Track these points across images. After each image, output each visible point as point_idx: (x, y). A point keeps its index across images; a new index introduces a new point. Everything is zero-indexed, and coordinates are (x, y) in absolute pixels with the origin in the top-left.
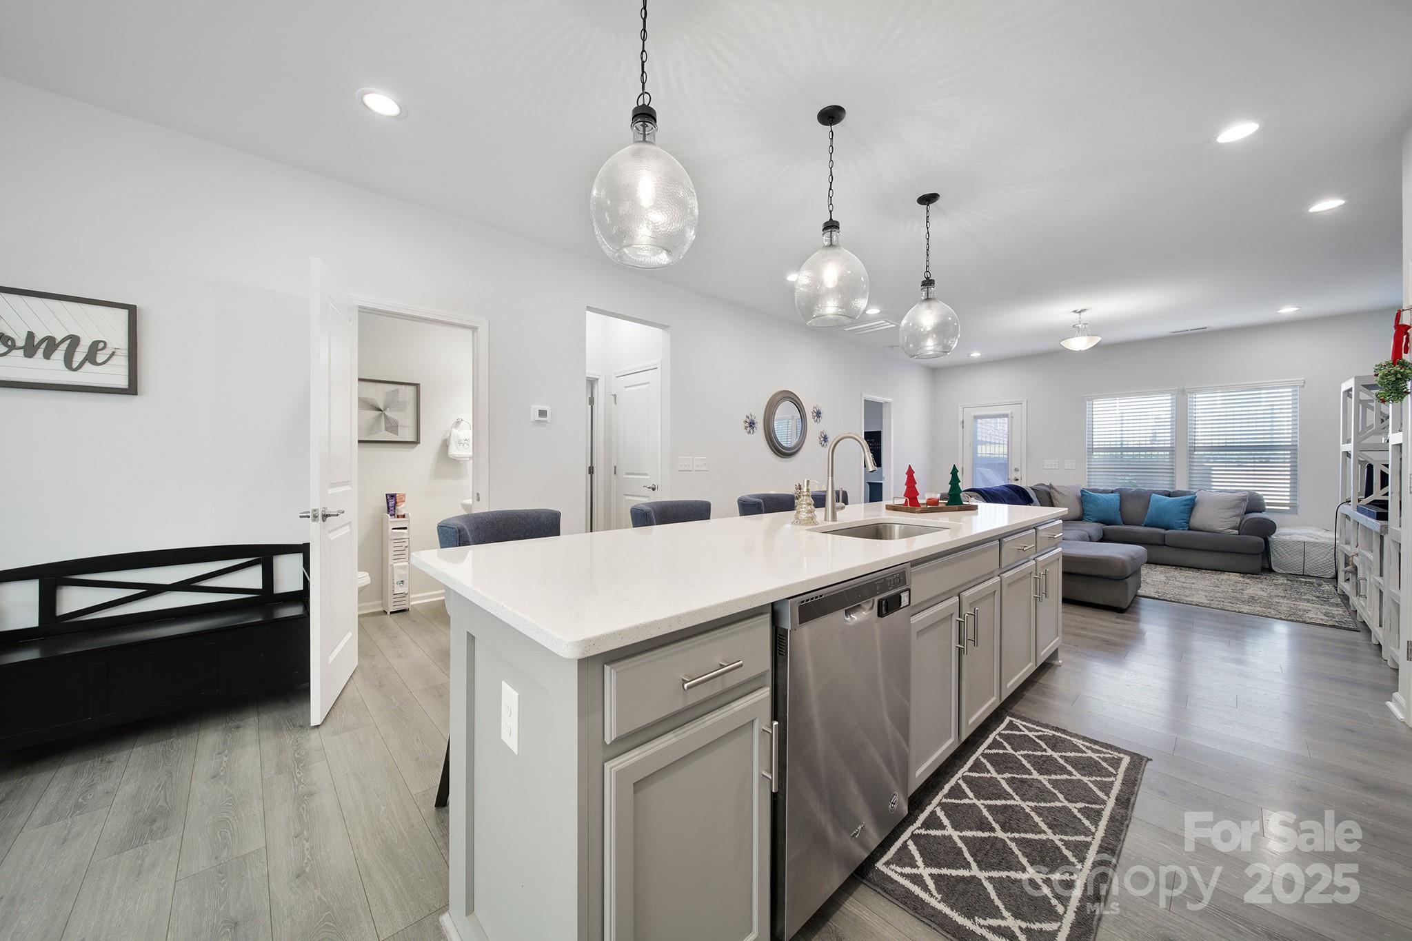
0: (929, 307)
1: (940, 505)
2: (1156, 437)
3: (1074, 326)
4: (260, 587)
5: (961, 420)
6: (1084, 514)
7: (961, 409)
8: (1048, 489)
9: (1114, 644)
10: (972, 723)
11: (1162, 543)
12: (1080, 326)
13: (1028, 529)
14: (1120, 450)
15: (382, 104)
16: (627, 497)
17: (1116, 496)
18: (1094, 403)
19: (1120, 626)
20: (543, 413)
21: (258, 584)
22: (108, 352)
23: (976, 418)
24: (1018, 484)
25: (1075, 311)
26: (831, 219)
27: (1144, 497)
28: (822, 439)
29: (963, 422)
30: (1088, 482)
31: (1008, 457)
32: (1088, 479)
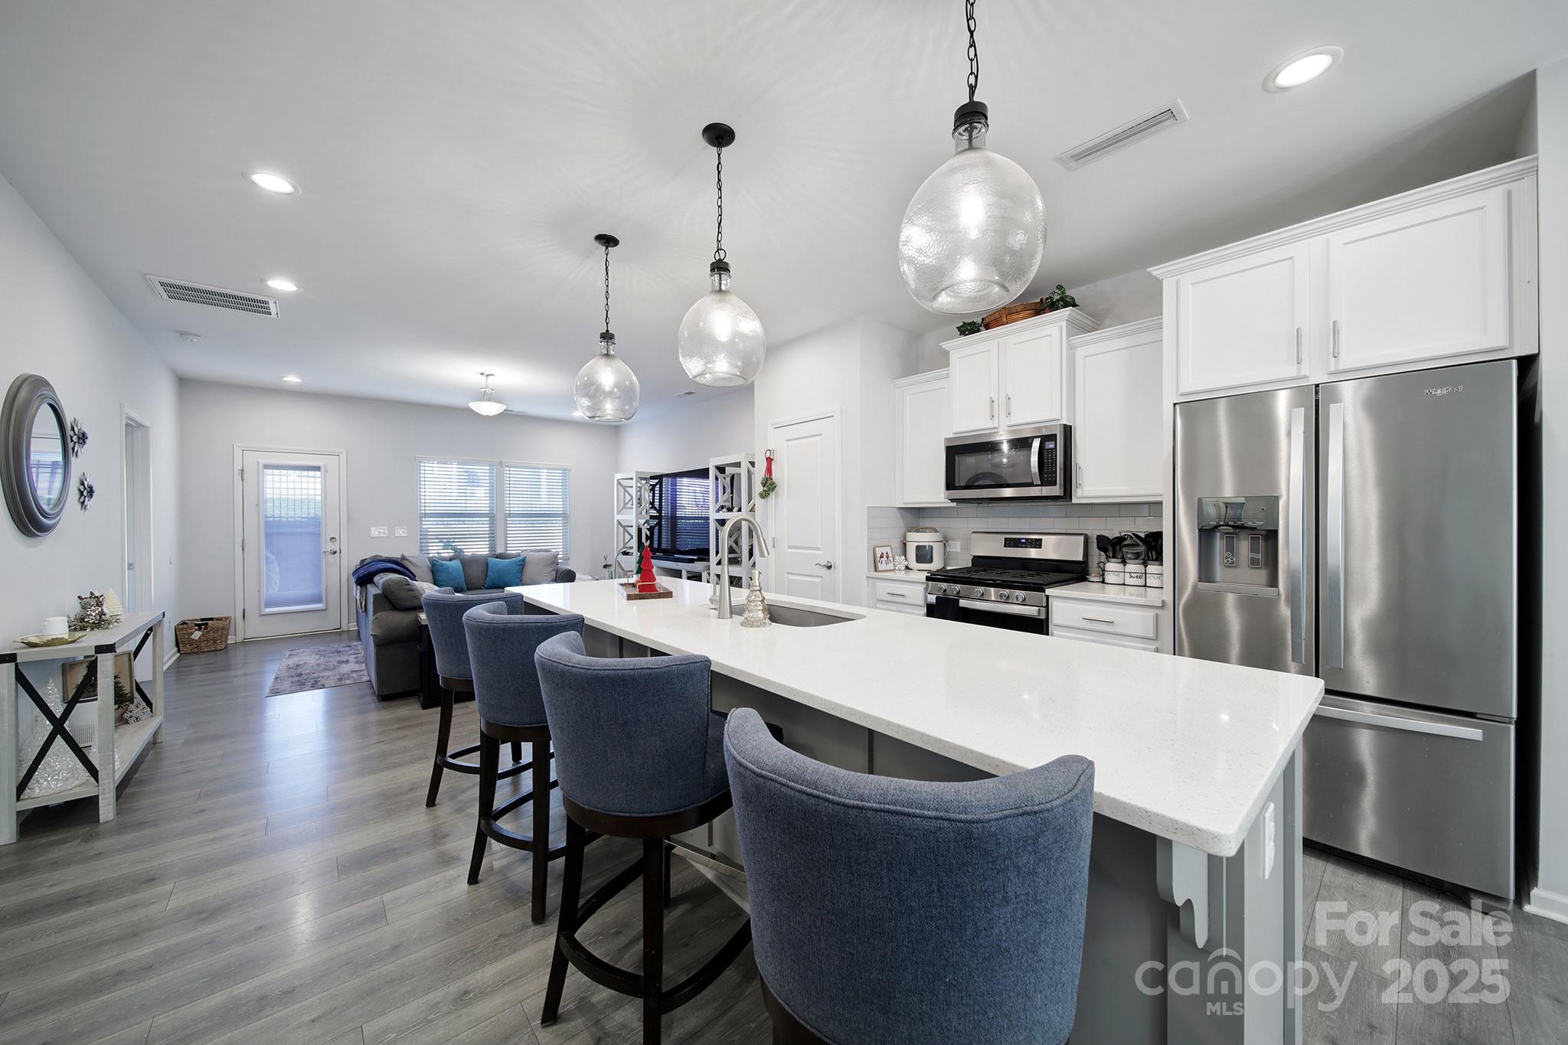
3: (480, 389)
5: (238, 466)
7: (238, 452)
12: (487, 390)
17: (457, 565)
18: (426, 465)
23: (262, 467)
25: (482, 374)
29: (242, 471)
30: (421, 550)
31: (319, 525)
32: (421, 546)
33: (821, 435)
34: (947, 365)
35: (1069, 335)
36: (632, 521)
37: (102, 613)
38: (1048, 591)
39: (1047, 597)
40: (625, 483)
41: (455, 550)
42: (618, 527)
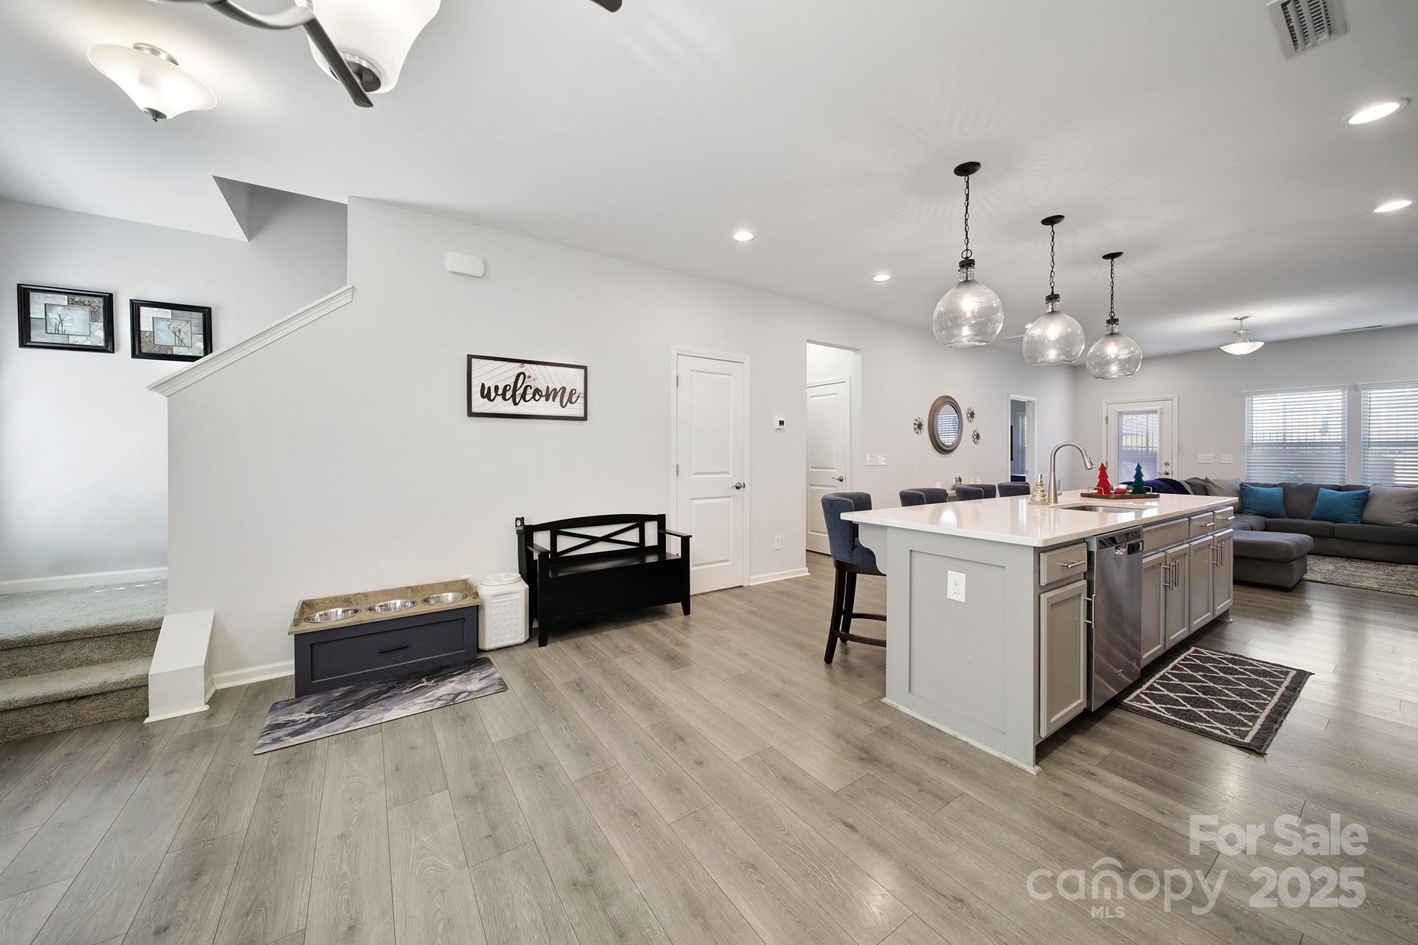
0: (1116, 341)
1: (1127, 494)
2: (1327, 425)
3: (1235, 332)
4: (638, 542)
5: (1104, 416)
6: (1243, 507)
7: (1104, 405)
8: (1204, 484)
9: (1282, 612)
10: (1173, 639)
11: (1332, 535)
12: (1241, 332)
13: (1206, 511)
14: (1283, 445)
15: (743, 236)
16: (813, 487)
17: (1279, 490)
18: (1254, 399)
19: (1287, 601)
20: (782, 423)
21: (637, 540)
22: (577, 395)
23: (1121, 414)
24: (1169, 477)
25: (1236, 319)
26: (1053, 293)
27: (1311, 491)
28: (975, 437)
29: (1107, 418)
31: (1158, 452)
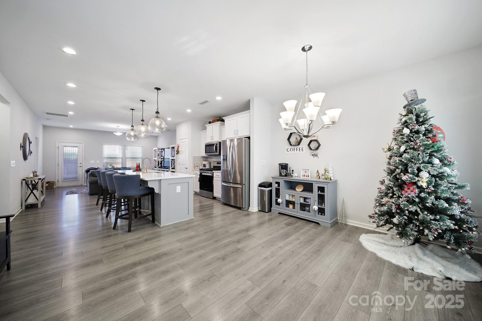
7: (57, 143)
12: (118, 130)
14: (110, 158)
18: (105, 146)
23: (63, 146)
25: (117, 126)
29: (58, 147)
30: (103, 166)
31: (77, 160)
32: (103, 165)
33: (186, 142)
34: (206, 129)
35: (221, 126)
36: (156, 159)
37: (36, 174)
38: (213, 171)
39: (213, 172)
40: (156, 150)
41: (113, 166)
42: (154, 161)
